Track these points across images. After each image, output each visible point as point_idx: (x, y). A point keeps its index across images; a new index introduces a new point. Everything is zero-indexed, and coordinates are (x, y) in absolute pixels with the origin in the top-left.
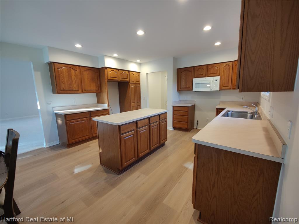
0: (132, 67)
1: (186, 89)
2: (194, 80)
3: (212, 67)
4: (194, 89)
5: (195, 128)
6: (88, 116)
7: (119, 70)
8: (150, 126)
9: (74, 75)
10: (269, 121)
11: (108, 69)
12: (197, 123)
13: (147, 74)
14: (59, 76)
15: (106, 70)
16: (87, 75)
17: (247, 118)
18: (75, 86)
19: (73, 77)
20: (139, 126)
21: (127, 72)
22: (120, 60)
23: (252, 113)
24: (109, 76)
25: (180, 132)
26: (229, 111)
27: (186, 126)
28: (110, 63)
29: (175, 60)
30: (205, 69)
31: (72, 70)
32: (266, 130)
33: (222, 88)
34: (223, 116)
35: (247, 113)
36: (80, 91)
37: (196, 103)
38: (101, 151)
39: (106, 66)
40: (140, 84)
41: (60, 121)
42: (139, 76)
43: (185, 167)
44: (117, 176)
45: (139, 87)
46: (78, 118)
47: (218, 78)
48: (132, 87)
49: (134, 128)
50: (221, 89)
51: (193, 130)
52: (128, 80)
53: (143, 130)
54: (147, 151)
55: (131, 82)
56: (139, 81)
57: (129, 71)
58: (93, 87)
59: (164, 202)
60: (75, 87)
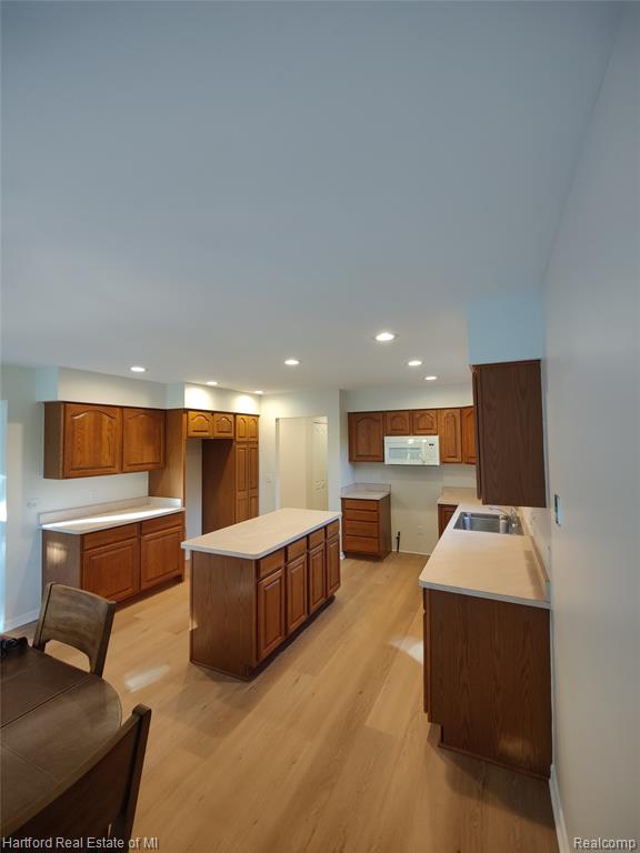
0: (242, 404)
1: (370, 459)
2: (387, 439)
3: (422, 416)
4: (388, 460)
5: (394, 550)
6: (135, 534)
7: (213, 413)
8: (308, 554)
9: (109, 430)
10: (532, 538)
11: (190, 413)
12: (398, 538)
13: (277, 420)
14: (73, 435)
15: (185, 416)
16: (136, 428)
17: (498, 531)
18: (107, 456)
19: (105, 434)
20: (290, 556)
21: (231, 418)
22: (218, 392)
23: (506, 518)
24: (191, 428)
25: (362, 563)
26: (465, 515)
27: (374, 548)
28: (197, 398)
29: (344, 395)
30: (407, 418)
31: (105, 417)
32: (528, 555)
33: (445, 459)
34: (457, 526)
35: (497, 517)
36: (117, 469)
37: (394, 491)
38: (195, 626)
39: (186, 406)
40: (257, 443)
41: (56, 553)
42: (256, 423)
43: (392, 647)
44: (246, 684)
45: (257, 449)
46: (110, 541)
47: (435, 439)
48: (239, 450)
49: (282, 562)
50: (443, 461)
51: (390, 556)
52: (231, 435)
53: (296, 566)
54: (304, 618)
55: (238, 439)
56: (256, 436)
57: (235, 415)
58: (148, 456)
59: (367, 723)
60: (107, 459)
